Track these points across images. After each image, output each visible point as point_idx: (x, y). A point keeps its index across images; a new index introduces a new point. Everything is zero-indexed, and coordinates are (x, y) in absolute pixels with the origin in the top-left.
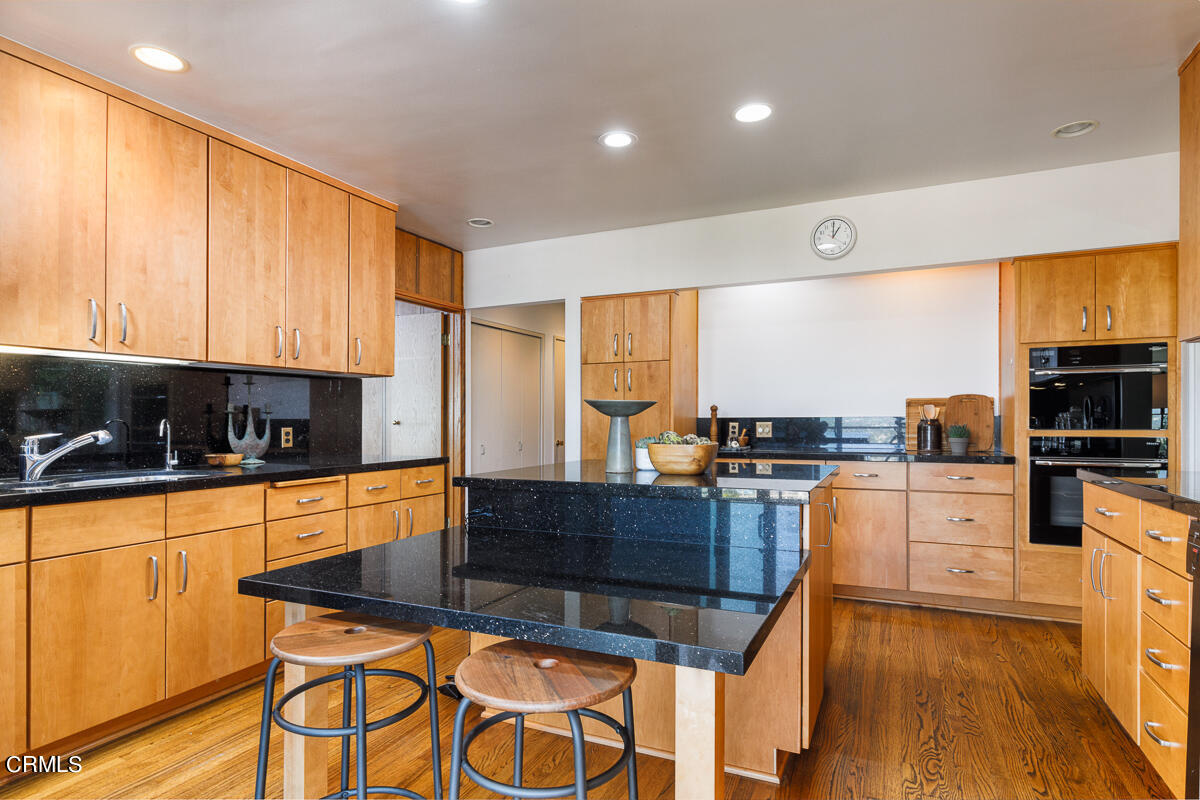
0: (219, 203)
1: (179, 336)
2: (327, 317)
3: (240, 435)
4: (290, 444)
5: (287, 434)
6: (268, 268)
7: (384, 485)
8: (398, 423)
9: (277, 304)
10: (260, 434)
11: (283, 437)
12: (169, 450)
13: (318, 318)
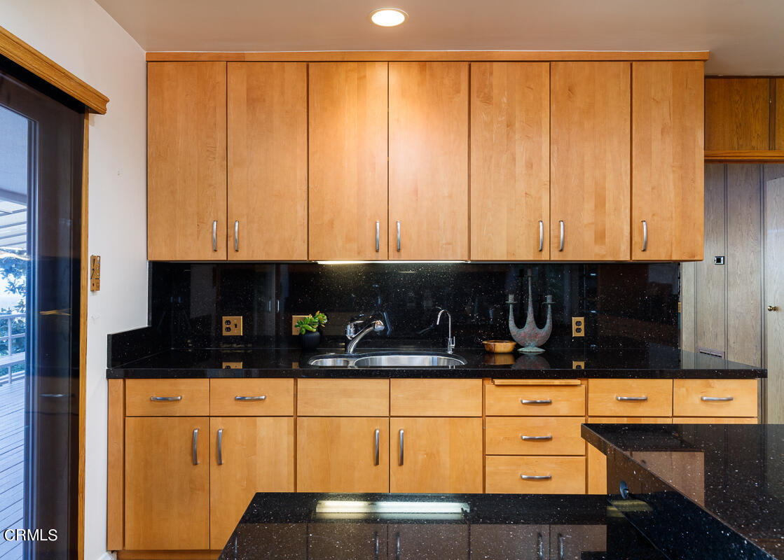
0: (480, 117)
1: (444, 242)
2: (600, 203)
3: (520, 323)
4: (582, 334)
5: (578, 323)
6: (530, 165)
7: (643, 397)
8: (775, 309)
9: (540, 198)
10: (540, 323)
11: (574, 327)
12: (450, 335)
13: (589, 205)
